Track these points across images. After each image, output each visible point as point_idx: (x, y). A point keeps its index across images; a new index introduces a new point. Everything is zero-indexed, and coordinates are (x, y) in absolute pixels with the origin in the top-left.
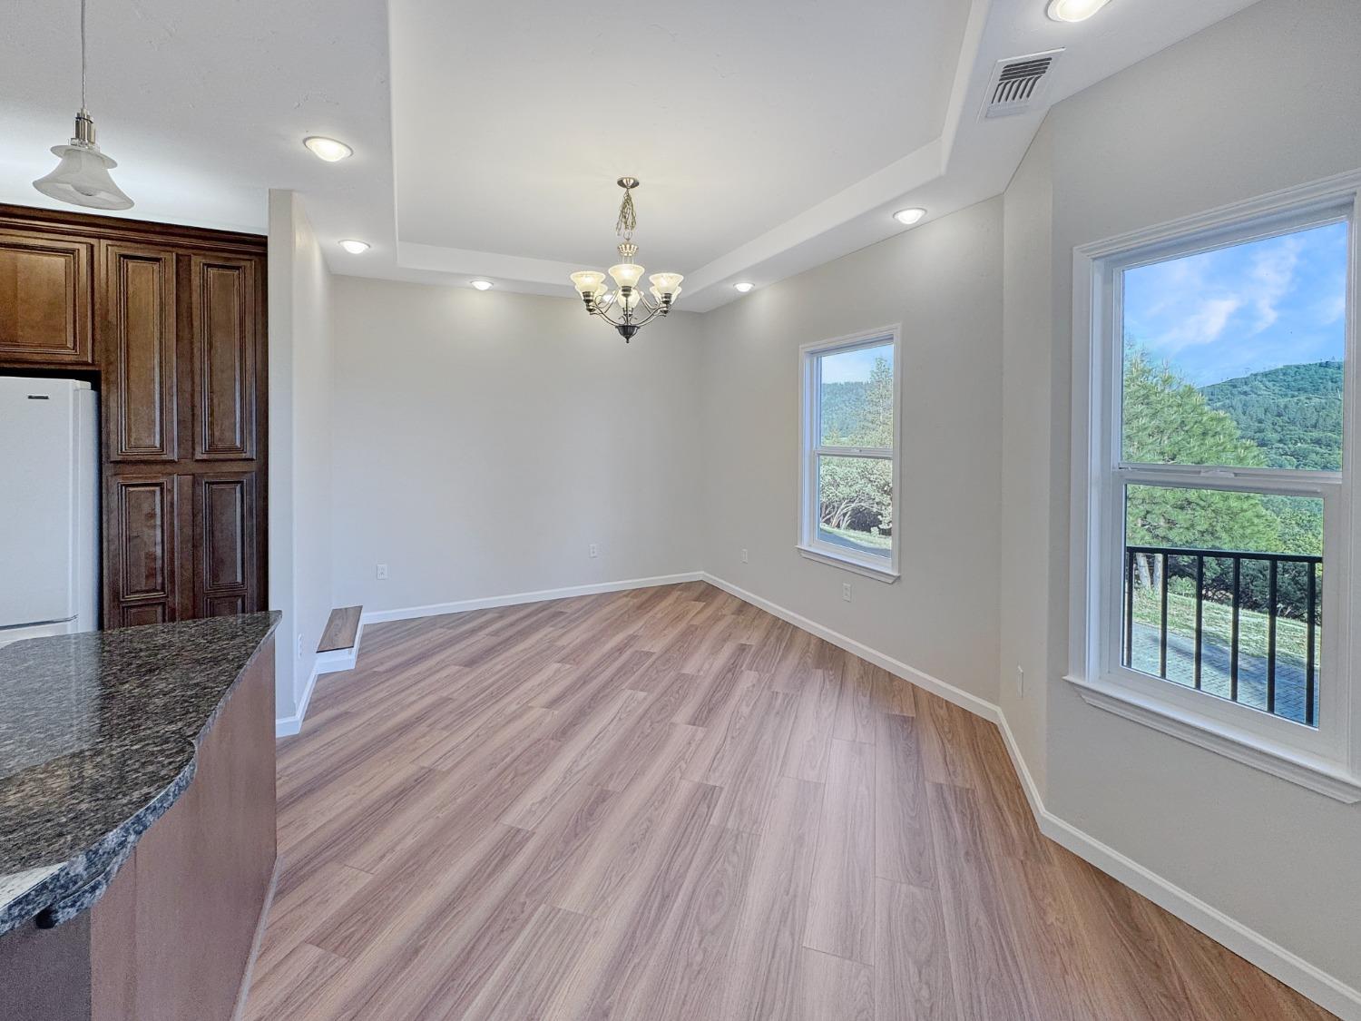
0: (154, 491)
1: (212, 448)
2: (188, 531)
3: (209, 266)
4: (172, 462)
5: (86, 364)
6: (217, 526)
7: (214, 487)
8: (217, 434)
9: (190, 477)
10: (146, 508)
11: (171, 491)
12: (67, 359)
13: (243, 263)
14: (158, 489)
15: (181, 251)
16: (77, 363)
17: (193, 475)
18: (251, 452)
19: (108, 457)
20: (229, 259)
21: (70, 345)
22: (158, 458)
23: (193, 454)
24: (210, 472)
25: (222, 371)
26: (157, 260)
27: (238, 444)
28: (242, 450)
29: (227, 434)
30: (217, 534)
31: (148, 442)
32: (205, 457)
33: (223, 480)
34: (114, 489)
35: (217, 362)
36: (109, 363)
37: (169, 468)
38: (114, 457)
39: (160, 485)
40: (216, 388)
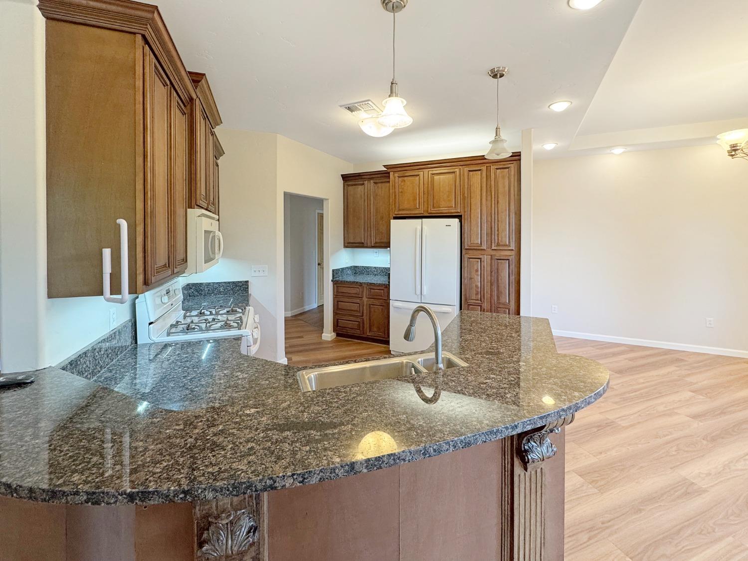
0: (478, 261)
1: (498, 245)
2: (489, 278)
3: (497, 169)
4: (484, 250)
5: (458, 212)
6: (500, 278)
7: (499, 261)
8: (500, 239)
9: (490, 256)
10: (476, 268)
11: (484, 261)
12: (453, 211)
13: (510, 165)
14: (479, 260)
15: (488, 165)
16: (456, 213)
17: (491, 255)
18: (513, 247)
19: (464, 247)
20: (504, 165)
21: (454, 206)
22: (480, 248)
23: (491, 247)
24: (498, 254)
25: (502, 212)
26: (480, 170)
27: (507, 243)
28: (509, 246)
29: (504, 239)
30: (500, 280)
31: (476, 242)
32: (495, 248)
33: (502, 258)
34: (466, 259)
35: (500, 209)
36: (465, 212)
37: (483, 252)
38: (466, 247)
39: (480, 259)
40: (499, 219)
